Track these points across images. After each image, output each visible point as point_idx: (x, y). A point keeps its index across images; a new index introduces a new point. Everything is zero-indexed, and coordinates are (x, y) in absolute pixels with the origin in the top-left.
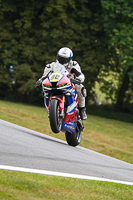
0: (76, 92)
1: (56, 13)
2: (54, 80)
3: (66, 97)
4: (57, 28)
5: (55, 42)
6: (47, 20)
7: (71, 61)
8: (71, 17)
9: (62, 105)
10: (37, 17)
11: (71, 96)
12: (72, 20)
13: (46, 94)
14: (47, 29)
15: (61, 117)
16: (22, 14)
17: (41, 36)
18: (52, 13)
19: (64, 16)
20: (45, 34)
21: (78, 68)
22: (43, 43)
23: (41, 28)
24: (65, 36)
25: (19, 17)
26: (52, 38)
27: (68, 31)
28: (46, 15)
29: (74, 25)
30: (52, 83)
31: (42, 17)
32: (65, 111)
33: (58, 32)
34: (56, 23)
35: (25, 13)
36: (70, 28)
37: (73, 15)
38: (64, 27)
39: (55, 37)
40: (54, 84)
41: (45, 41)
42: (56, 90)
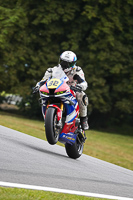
0: (76, 100)
1: (103, 35)
2: (52, 87)
3: (65, 105)
4: (104, 50)
5: (102, 65)
6: (94, 42)
7: (75, 67)
8: (118, 40)
9: (60, 114)
10: (84, 39)
11: (70, 104)
12: (119, 43)
13: (43, 102)
14: (94, 52)
15: (58, 127)
16: (69, 36)
17: (88, 58)
18: (99, 35)
19: (111, 39)
20: (92, 56)
21: (81, 74)
22: (90, 66)
23: (88, 50)
24: (112, 58)
25: (67, 40)
26: (99, 60)
27: (115, 53)
28: (93, 37)
29: (121, 47)
30: (50, 90)
31: (89, 39)
32: (64, 121)
33: (105, 54)
34: (104, 46)
35: (73, 35)
36: (117, 50)
37: (120, 37)
38: (111, 49)
39: (102, 59)
40: (52, 91)
41: (92, 63)
42: (53, 98)
